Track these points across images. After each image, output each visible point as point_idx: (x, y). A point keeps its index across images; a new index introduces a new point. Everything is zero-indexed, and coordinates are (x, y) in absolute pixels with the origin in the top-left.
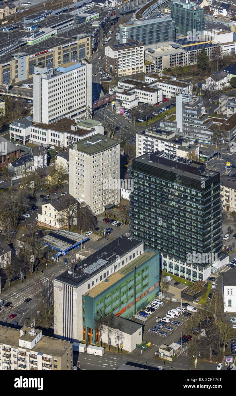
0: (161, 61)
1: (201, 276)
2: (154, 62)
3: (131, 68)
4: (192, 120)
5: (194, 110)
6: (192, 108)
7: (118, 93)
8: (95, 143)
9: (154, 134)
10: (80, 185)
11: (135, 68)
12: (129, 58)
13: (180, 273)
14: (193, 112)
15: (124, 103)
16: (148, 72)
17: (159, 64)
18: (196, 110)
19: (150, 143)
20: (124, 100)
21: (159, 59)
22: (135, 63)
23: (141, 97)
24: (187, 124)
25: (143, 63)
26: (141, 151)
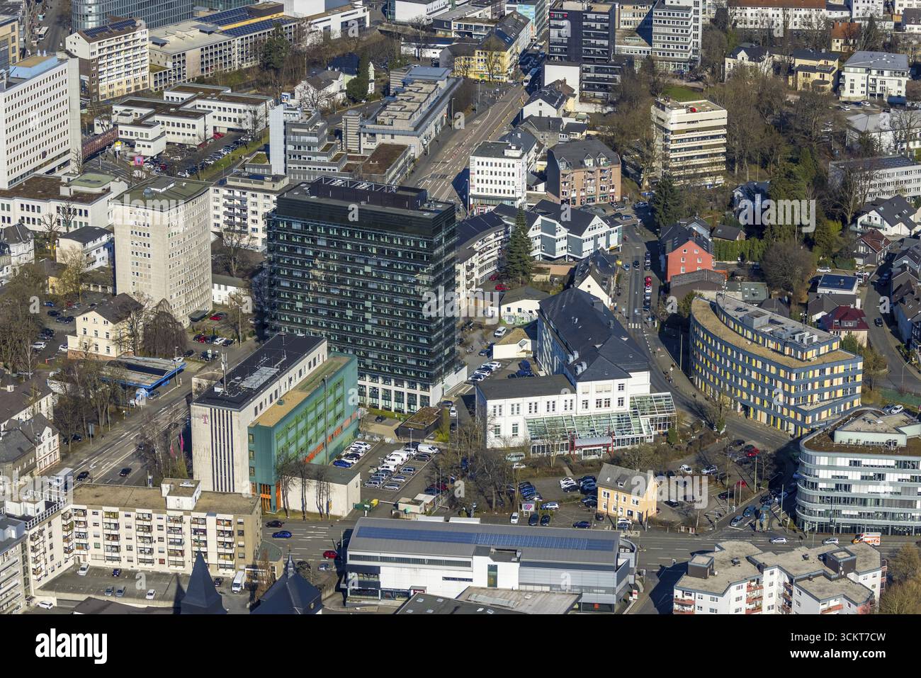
0: (184, 61)
1: (425, 400)
2: (170, 65)
3: (123, 79)
4: (307, 157)
5: (311, 135)
6: (306, 131)
7: (122, 124)
8: (165, 189)
9: (246, 182)
10: (141, 275)
11: (132, 81)
12: (120, 58)
13: (381, 403)
14: (308, 139)
15: (139, 145)
16: (158, 87)
17: (179, 69)
18: (315, 135)
19: (239, 202)
20: (138, 139)
21: (180, 57)
22: (131, 69)
23: (168, 132)
24: (297, 166)
25: (148, 68)
26: (220, 222)
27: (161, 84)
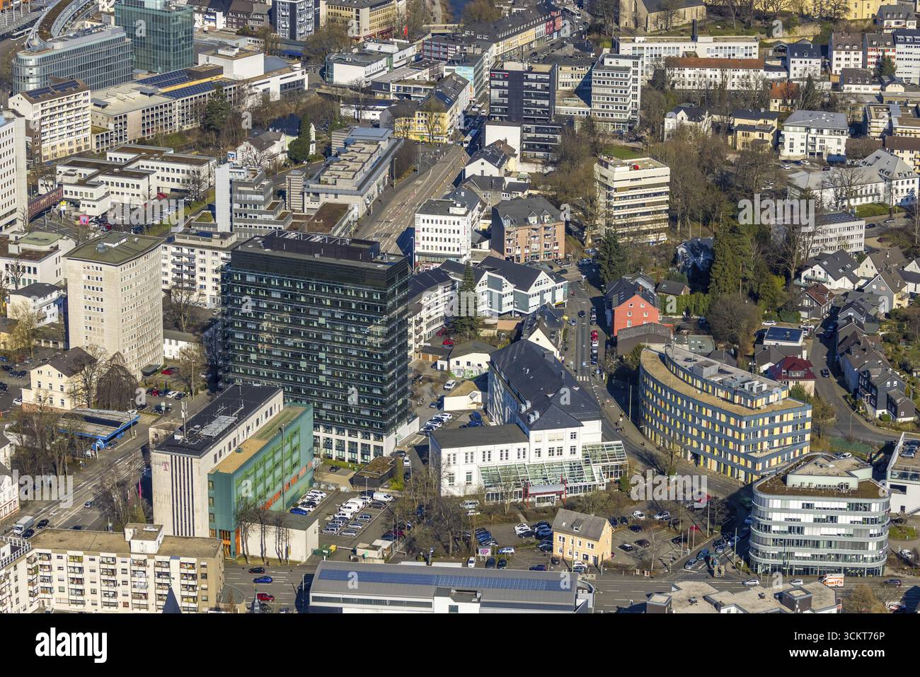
0: (125, 123)
1: (379, 449)
2: (111, 127)
3: (66, 140)
4: (253, 215)
5: (257, 193)
6: (252, 189)
7: (67, 184)
8: (117, 244)
9: (194, 239)
10: (94, 330)
11: (75, 142)
12: (62, 119)
13: (335, 453)
14: (254, 197)
15: (84, 205)
16: (100, 148)
17: (121, 130)
18: (261, 194)
19: (187, 259)
20: (83, 199)
21: (121, 119)
22: (73, 130)
23: (112, 193)
24: (242, 224)
25: (90, 130)
26: (169, 279)
27: (102, 145)
